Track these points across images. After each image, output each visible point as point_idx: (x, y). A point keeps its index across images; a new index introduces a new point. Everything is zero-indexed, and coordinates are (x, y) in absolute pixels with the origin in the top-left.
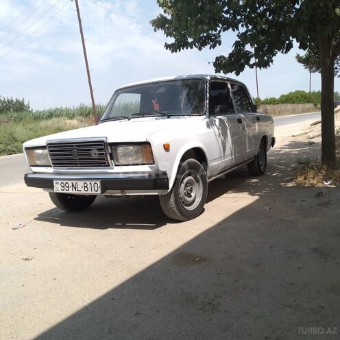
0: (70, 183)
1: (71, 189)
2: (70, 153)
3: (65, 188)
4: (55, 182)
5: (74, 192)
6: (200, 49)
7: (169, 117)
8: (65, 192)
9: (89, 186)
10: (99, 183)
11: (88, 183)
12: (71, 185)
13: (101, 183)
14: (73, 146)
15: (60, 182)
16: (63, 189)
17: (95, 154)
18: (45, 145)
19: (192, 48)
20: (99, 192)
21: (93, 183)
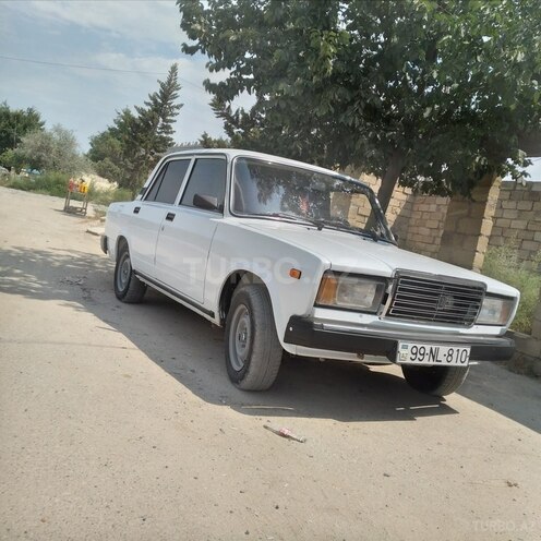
0: (428, 347)
1: (427, 357)
3: (418, 355)
4: (400, 345)
5: (432, 363)
8: (417, 362)
9: (455, 356)
10: (469, 349)
11: (455, 349)
12: (428, 351)
14: (441, 288)
15: (411, 345)
16: (413, 357)
20: (466, 363)
21: (461, 349)
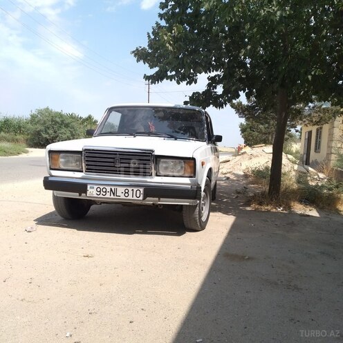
0: (108, 189)
1: (108, 194)
2: (111, 160)
3: (102, 193)
4: (89, 186)
5: (113, 197)
6: (179, 83)
7: (176, 139)
8: (101, 196)
9: (130, 193)
10: (142, 190)
11: (130, 189)
13: (145, 190)
14: (116, 154)
15: (96, 187)
16: (99, 193)
17: (135, 164)
18: (81, 150)
19: (171, 80)
20: (141, 198)
21: (135, 189)
